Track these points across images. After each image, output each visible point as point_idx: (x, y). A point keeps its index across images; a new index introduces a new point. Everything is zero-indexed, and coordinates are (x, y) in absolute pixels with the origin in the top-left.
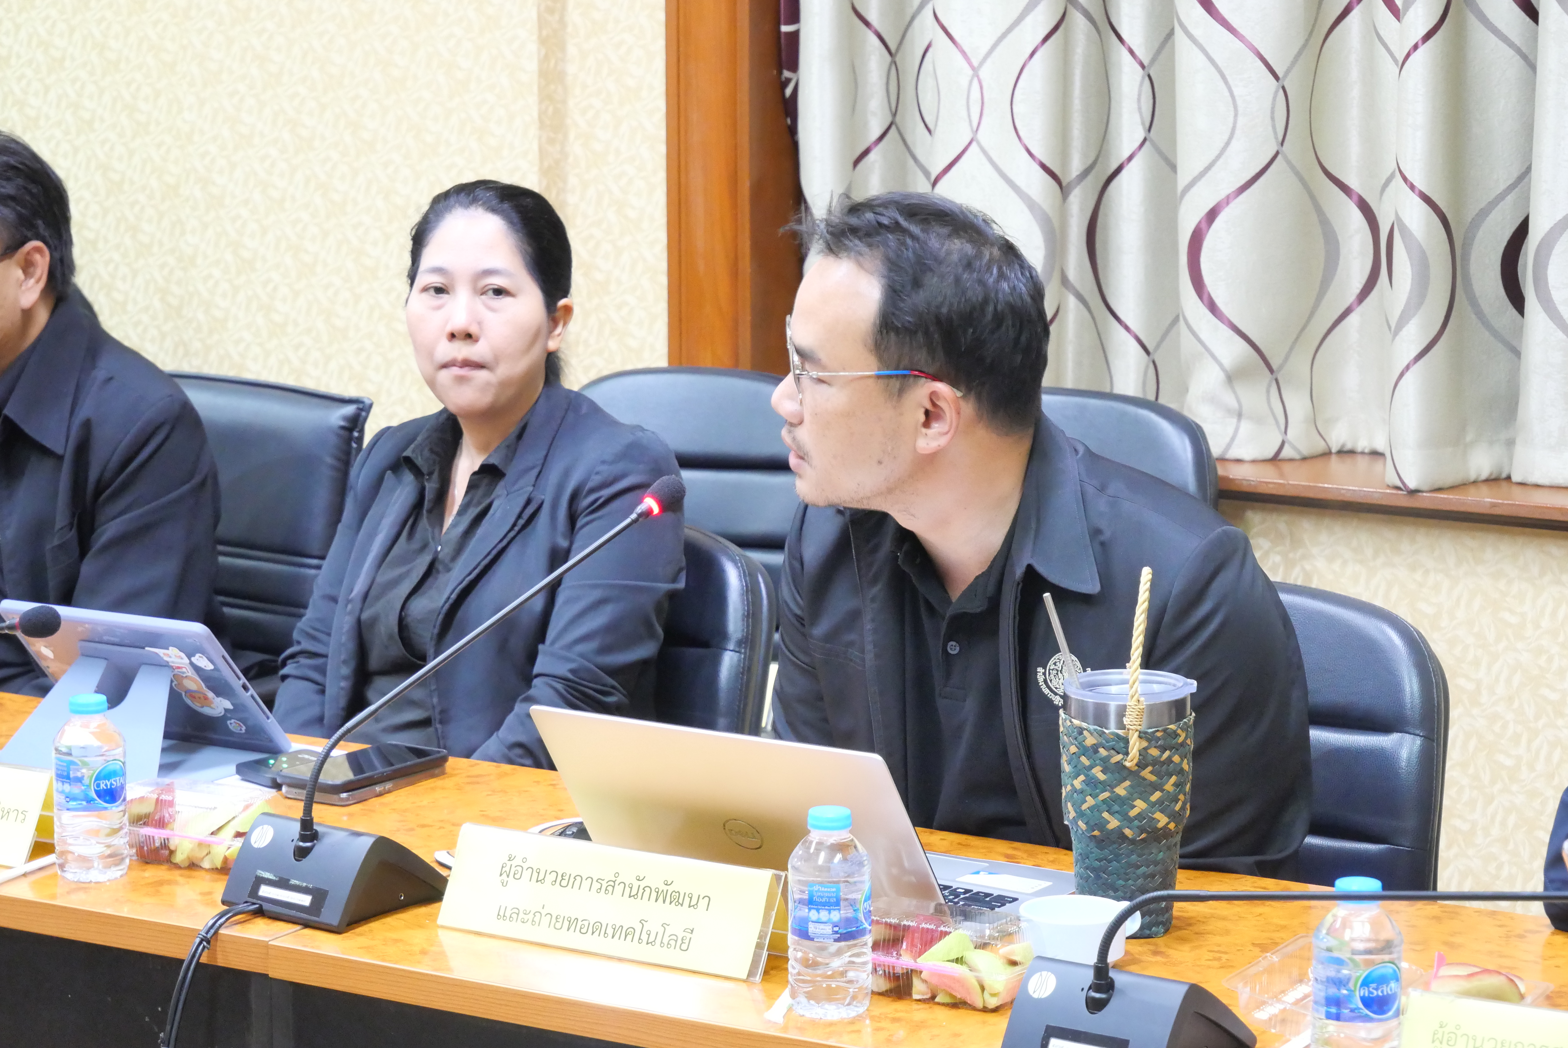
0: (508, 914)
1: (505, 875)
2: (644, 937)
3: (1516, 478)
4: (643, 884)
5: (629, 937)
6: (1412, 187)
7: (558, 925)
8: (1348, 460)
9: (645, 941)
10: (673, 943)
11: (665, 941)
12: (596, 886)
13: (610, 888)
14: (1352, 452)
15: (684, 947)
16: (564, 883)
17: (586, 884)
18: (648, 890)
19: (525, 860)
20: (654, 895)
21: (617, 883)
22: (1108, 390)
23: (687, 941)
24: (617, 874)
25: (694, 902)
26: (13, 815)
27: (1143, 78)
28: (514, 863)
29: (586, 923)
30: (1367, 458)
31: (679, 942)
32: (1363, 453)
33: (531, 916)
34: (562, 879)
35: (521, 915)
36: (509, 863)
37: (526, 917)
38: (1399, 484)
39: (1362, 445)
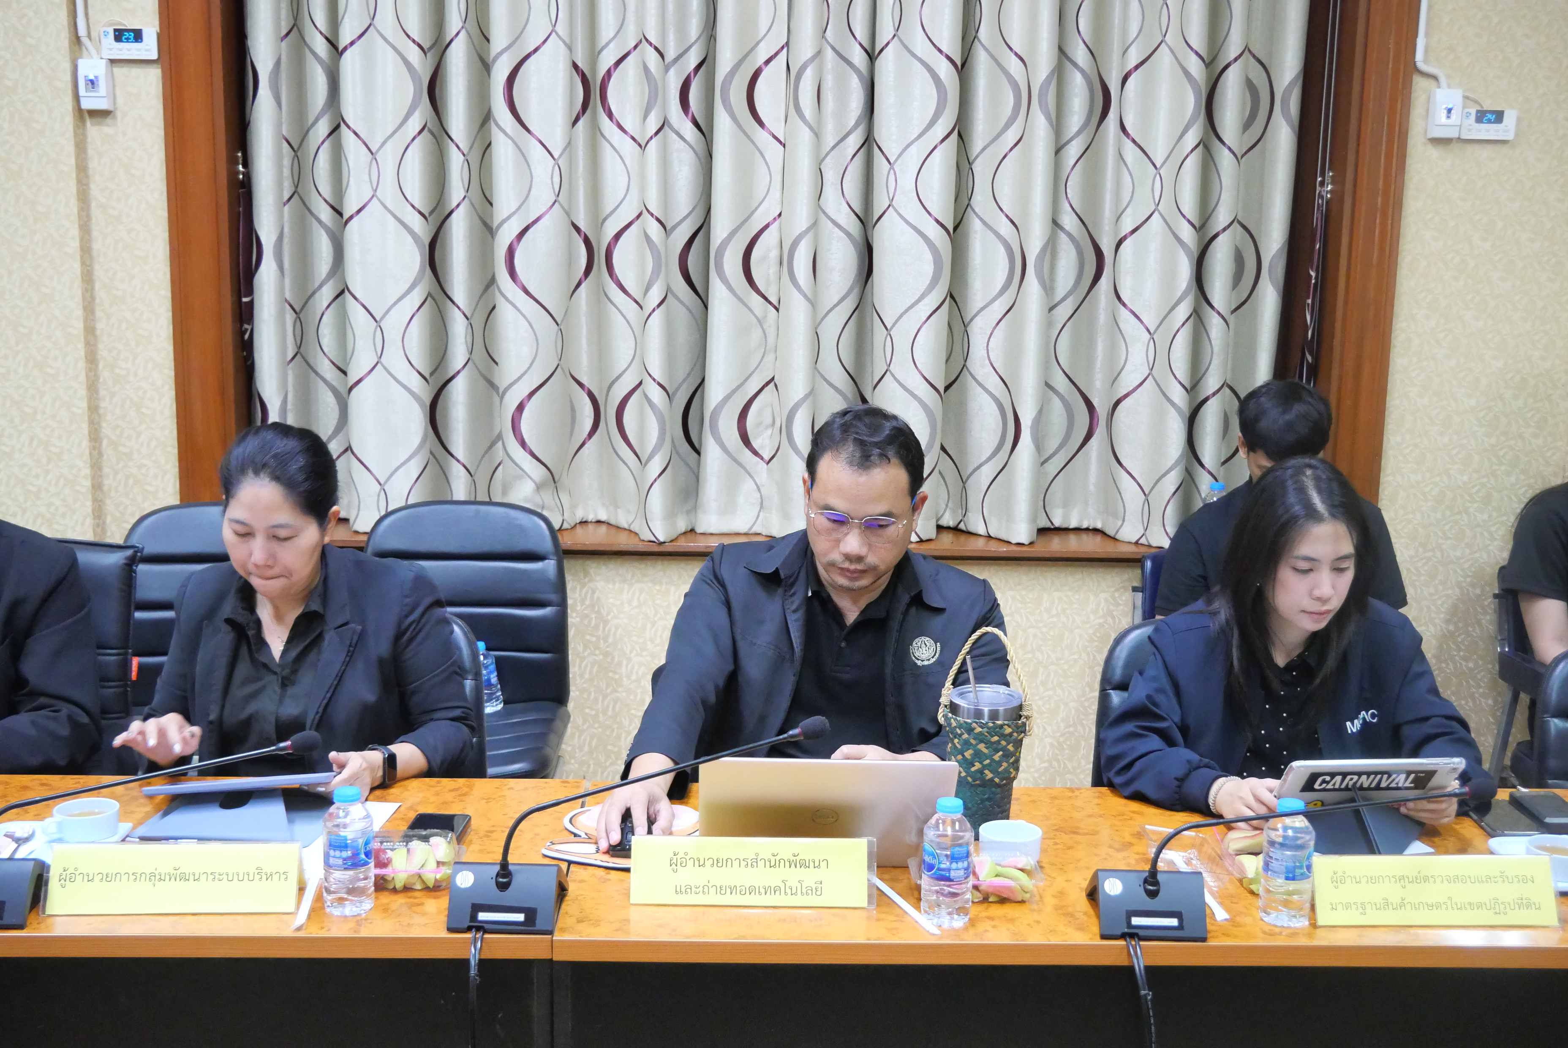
0: (683, 890)
1: (674, 866)
2: (788, 891)
3: (699, 530)
4: (778, 858)
5: (778, 892)
6: (654, 380)
7: (723, 892)
8: (584, 526)
9: (789, 893)
10: (810, 892)
11: (804, 891)
12: (743, 863)
13: (755, 864)
14: (586, 522)
15: (818, 893)
16: (720, 865)
17: (736, 863)
18: (782, 861)
19: (686, 854)
20: (787, 864)
21: (759, 860)
22: (449, 499)
23: (820, 889)
24: (757, 854)
25: (817, 864)
26: (276, 877)
27: (468, 325)
28: (679, 857)
29: (744, 888)
30: (593, 524)
31: (814, 890)
32: (591, 522)
33: (701, 889)
34: (717, 863)
35: (693, 889)
36: (675, 858)
37: (698, 890)
38: (654, 539)
39: (591, 517)
